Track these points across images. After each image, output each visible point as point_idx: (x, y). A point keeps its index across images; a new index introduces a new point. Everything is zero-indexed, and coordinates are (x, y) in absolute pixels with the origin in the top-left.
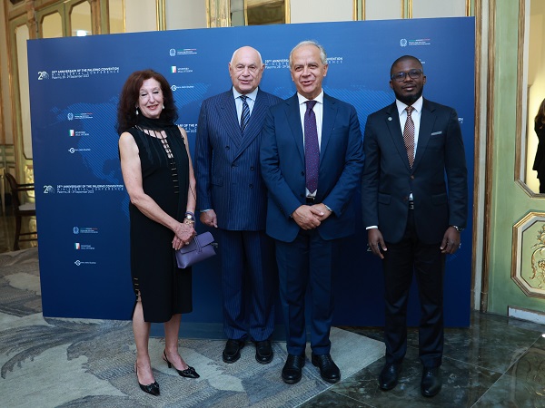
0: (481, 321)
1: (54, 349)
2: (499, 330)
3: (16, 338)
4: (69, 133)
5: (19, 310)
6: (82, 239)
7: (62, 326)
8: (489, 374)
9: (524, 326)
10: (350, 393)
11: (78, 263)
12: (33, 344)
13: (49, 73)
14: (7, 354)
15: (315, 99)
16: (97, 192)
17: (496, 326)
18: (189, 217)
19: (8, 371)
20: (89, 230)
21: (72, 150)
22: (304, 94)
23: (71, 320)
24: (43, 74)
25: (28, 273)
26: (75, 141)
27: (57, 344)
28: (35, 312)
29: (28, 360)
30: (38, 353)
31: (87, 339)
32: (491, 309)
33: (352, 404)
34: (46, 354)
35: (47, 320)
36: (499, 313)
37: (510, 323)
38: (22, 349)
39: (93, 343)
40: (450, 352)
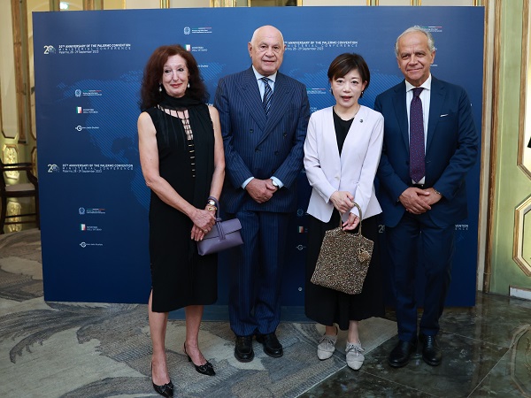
0: (483, 301)
1: (66, 332)
2: (502, 309)
3: (19, 323)
4: (76, 110)
5: (17, 294)
6: (88, 220)
7: (66, 310)
8: (497, 349)
9: (525, 305)
10: (369, 369)
11: (83, 245)
12: (40, 329)
13: (56, 47)
14: (13, 339)
15: (422, 86)
16: (105, 171)
17: (499, 306)
18: (212, 203)
19: (17, 356)
20: (95, 211)
21: (79, 128)
22: (412, 82)
23: (75, 304)
24: (49, 48)
25: (20, 256)
26: (83, 119)
27: (65, 328)
28: (34, 296)
29: (36, 344)
30: (46, 338)
31: (95, 323)
32: (494, 290)
33: (372, 380)
34: (53, 341)
35: (50, 305)
36: (501, 293)
37: (512, 302)
38: (28, 334)
39: (103, 327)
40: (458, 329)
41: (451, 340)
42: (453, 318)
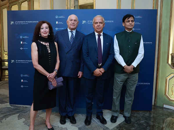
1: (13, 116)
2: (161, 112)
5: (2, 102)
6: (24, 78)
7: (16, 107)
8: (160, 127)
9: (169, 111)
11: (22, 86)
12: (7, 114)
13: (14, 22)
15: (101, 34)
16: (29, 63)
17: (160, 110)
20: (26, 76)
21: (21, 49)
22: (97, 32)
23: (19, 105)
25: (5, 89)
27: (14, 114)
28: (7, 102)
29: (4, 119)
30: (8, 117)
31: (24, 113)
32: (158, 105)
34: (10, 117)
35: (11, 105)
36: (160, 106)
37: (164, 109)
38: (2, 116)
40: (146, 119)
41: (144, 123)
42: (144, 115)
